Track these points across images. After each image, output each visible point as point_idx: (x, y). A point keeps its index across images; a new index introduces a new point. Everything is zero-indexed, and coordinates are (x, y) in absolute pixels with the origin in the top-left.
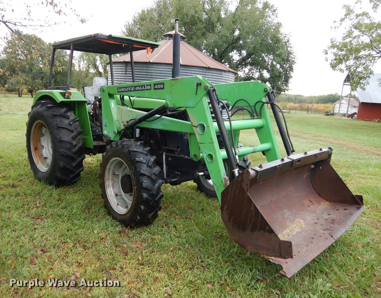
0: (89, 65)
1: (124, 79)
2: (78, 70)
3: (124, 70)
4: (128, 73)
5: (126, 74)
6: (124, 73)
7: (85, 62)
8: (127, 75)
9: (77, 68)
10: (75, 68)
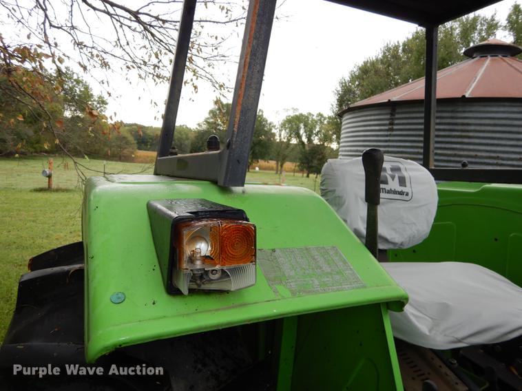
0: (291, 134)
1: (386, 141)
2: (278, 140)
3: (387, 122)
4: (395, 127)
5: (392, 130)
6: (387, 128)
7: (287, 131)
8: (394, 133)
9: (277, 138)
10: (276, 138)
